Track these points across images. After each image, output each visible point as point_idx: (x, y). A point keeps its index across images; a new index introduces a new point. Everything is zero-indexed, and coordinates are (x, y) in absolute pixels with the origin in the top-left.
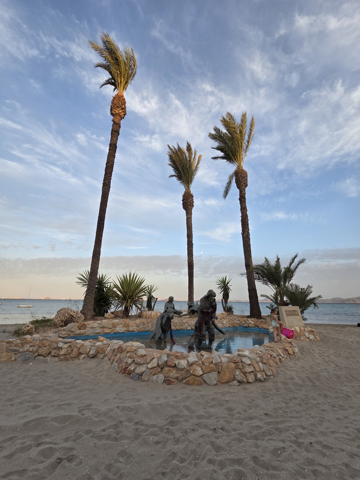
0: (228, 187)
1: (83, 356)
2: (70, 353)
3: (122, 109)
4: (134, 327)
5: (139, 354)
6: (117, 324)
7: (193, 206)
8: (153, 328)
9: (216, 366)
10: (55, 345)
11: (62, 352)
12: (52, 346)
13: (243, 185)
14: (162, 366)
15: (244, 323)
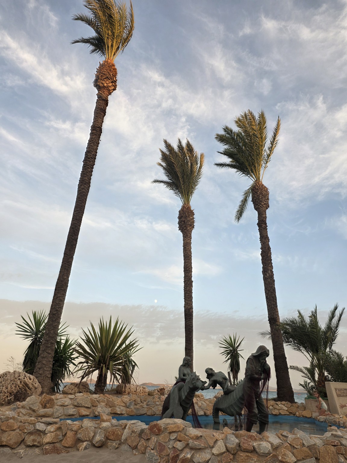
0: (243, 205)
1: (85, 443)
2: (61, 441)
3: (112, 82)
4: (122, 408)
5: (191, 434)
6: (98, 401)
7: (193, 227)
8: (151, 410)
9: (310, 449)
10: (31, 428)
11: (47, 439)
12: (27, 429)
13: (264, 206)
14: (234, 450)
15: (272, 409)
